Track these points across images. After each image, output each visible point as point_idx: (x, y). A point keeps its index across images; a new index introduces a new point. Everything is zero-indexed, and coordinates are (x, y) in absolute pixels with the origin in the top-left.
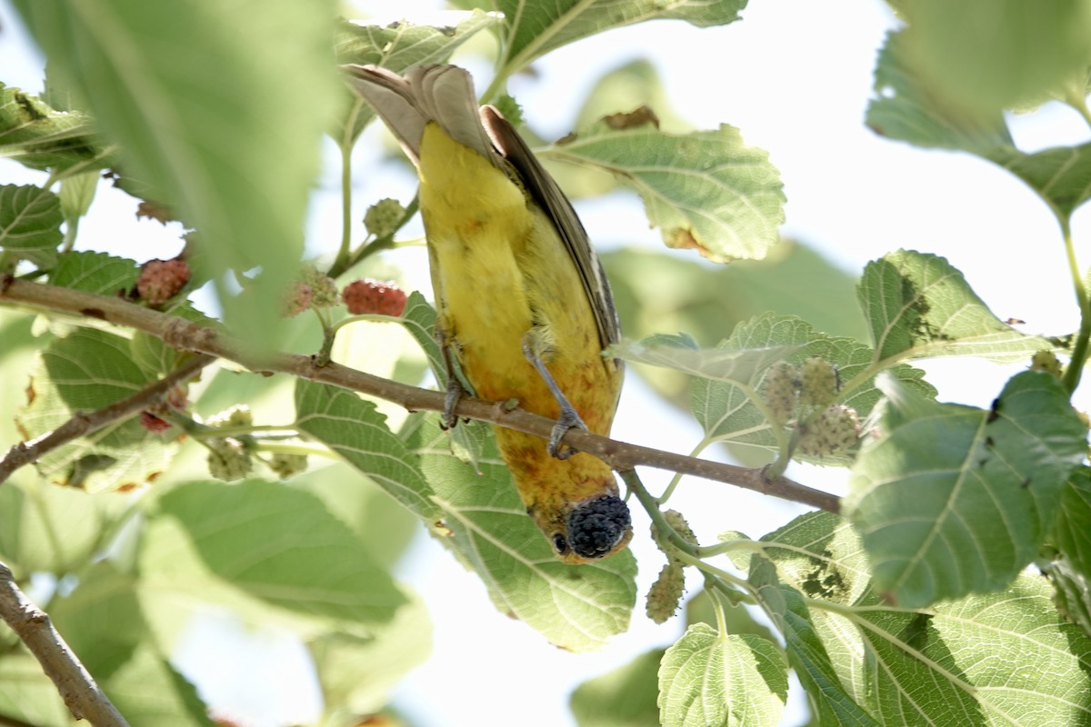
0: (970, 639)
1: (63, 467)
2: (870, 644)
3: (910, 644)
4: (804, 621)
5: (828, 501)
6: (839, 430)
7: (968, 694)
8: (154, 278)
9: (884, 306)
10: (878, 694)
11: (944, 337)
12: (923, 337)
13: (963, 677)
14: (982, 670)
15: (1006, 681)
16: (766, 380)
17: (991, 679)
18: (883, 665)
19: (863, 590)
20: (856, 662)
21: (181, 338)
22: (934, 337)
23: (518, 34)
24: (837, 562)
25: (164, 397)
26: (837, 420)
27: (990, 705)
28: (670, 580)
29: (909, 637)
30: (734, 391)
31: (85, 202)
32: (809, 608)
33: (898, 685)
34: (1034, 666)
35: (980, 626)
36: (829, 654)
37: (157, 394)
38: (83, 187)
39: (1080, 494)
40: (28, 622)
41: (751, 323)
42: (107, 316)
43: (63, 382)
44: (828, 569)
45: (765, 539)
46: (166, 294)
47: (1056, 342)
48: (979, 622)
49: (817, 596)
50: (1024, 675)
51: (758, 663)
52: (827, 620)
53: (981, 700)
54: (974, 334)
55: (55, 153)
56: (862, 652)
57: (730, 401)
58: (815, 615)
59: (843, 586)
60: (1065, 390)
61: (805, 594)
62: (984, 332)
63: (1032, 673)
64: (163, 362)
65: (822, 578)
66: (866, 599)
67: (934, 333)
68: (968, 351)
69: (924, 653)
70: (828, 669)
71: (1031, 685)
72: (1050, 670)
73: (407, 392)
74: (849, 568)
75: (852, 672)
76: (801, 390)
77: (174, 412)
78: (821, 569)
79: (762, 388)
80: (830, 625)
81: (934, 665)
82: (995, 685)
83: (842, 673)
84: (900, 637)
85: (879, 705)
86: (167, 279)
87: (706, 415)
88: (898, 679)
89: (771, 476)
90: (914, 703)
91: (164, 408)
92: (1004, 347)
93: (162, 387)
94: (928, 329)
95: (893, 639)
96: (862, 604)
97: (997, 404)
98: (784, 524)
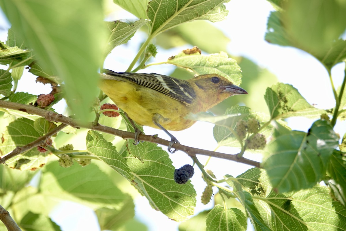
0: (304, 207)
1: (13, 163)
2: (272, 210)
3: (285, 209)
4: (251, 203)
5: (257, 164)
6: (260, 141)
7: (304, 225)
8: (42, 99)
9: (273, 101)
10: (276, 226)
11: (293, 110)
12: (286, 111)
13: (302, 220)
14: (308, 217)
15: (316, 220)
16: (237, 126)
17: (311, 220)
18: (277, 216)
19: (270, 192)
20: (269, 215)
21: (51, 117)
22: (289, 110)
23: (155, 25)
24: (261, 184)
25: (45, 141)
26: (259, 138)
27: (311, 228)
28: (208, 191)
29: (285, 207)
30: (227, 130)
31: (20, 75)
32: (253, 199)
33: (282, 223)
34: (324, 215)
35: (307, 203)
36: (260, 213)
37: (43, 140)
38: (19, 71)
39: (337, 159)
40: (3, 214)
41: (231, 108)
42: (27, 111)
43: (13, 136)
44: (259, 186)
45: (238, 177)
46: (46, 104)
47: (328, 111)
48: (306, 202)
49: (255, 195)
50: (321, 218)
51: (237, 217)
52: (259, 202)
53: (308, 227)
54: (302, 109)
55: (9, 59)
56: (271, 212)
57: (225, 133)
58: (255, 201)
59: (263, 191)
60: (331, 126)
61: (251, 194)
62: (305, 108)
63: (324, 218)
64: (44, 130)
65: (257, 189)
66: (271, 195)
67: (289, 109)
68: (300, 115)
69: (290, 212)
70: (260, 217)
71: (324, 221)
72: (330, 216)
73: (123, 133)
74: (265, 185)
75: (268, 218)
76: (248, 129)
77: (48, 146)
78: (256, 186)
79: (235, 129)
80: (260, 204)
81: (293, 216)
82: (312, 222)
83: (264, 219)
84: (282, 207)
85: (277, 229)
86: (47, 99)
87: (218, 138)
88: (282, 221)
89: (239, 157)
90: (287, 228)
91: (45, 145)
92: (311, 113)
93: (44, 138)
94: (287, 108)
95: (280, 208)
96: (270, 197)
97: (310, 130)
98: (244, 172)
